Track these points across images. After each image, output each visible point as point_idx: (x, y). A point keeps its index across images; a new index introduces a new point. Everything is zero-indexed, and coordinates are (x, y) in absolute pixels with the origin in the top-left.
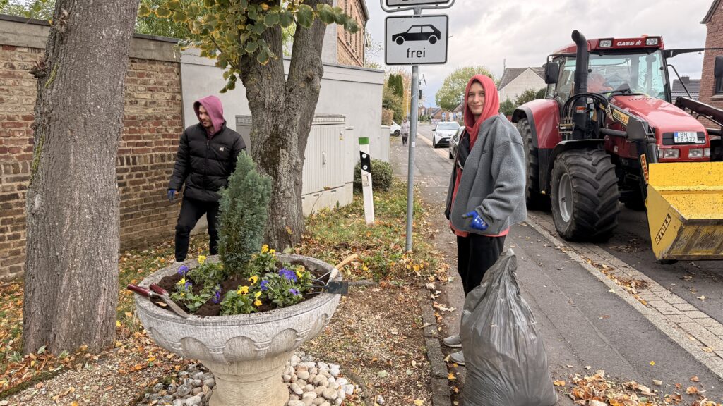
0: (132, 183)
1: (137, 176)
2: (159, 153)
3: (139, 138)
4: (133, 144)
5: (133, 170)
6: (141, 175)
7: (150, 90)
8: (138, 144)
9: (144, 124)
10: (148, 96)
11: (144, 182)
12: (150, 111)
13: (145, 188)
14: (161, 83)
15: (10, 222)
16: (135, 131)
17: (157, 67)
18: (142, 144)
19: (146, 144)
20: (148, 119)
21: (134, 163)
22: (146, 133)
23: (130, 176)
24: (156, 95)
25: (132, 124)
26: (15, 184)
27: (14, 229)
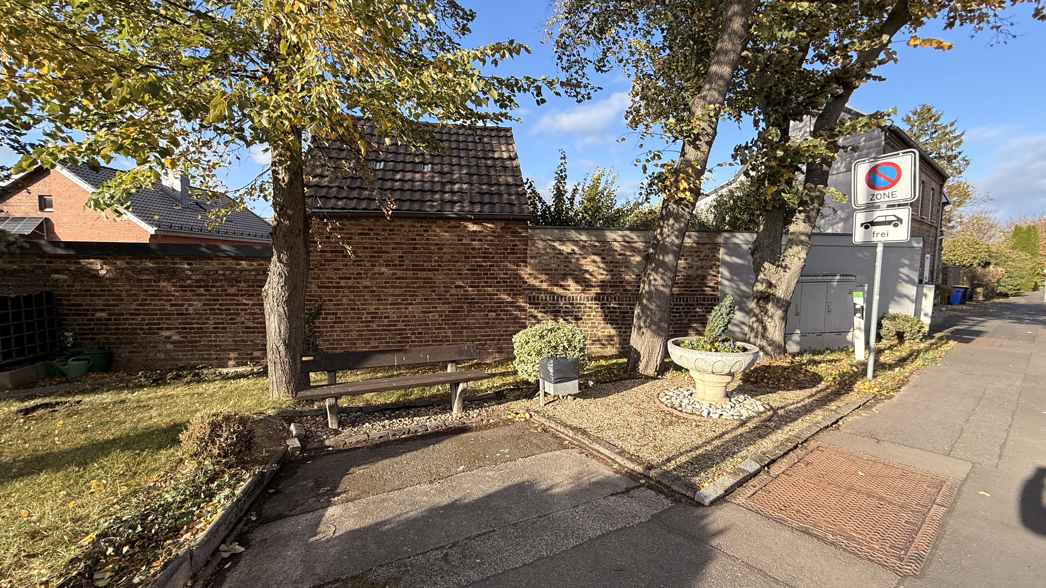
0: (684, 312)
1: (688, 309)
2: (702, 297)
3: (691, 287)
4: (687, 291)
5: (686, 305)
6: (690, 309)
7: (700, 260)
8: (691, 291)
9: (695, 279)
10: (699, 263)
11: (691, 312)
12: (699, 272)
13: (691, 316)
14: (708, 256)
15: (624, 324)
16: (689, 283)
17: (707, 246)
18: (693, 291)
19: (696, 291)
20: (697, 276)
21: (687, 301)
22: (697, 285)
23: (684, 308)
24: (704, 263)
25: (688, 279)
26: (629, 307)
27: (626, 328)
